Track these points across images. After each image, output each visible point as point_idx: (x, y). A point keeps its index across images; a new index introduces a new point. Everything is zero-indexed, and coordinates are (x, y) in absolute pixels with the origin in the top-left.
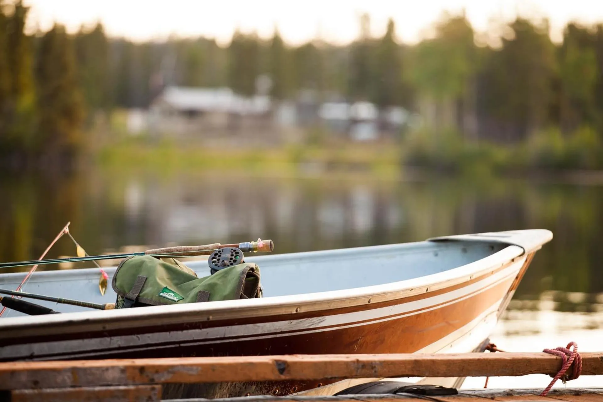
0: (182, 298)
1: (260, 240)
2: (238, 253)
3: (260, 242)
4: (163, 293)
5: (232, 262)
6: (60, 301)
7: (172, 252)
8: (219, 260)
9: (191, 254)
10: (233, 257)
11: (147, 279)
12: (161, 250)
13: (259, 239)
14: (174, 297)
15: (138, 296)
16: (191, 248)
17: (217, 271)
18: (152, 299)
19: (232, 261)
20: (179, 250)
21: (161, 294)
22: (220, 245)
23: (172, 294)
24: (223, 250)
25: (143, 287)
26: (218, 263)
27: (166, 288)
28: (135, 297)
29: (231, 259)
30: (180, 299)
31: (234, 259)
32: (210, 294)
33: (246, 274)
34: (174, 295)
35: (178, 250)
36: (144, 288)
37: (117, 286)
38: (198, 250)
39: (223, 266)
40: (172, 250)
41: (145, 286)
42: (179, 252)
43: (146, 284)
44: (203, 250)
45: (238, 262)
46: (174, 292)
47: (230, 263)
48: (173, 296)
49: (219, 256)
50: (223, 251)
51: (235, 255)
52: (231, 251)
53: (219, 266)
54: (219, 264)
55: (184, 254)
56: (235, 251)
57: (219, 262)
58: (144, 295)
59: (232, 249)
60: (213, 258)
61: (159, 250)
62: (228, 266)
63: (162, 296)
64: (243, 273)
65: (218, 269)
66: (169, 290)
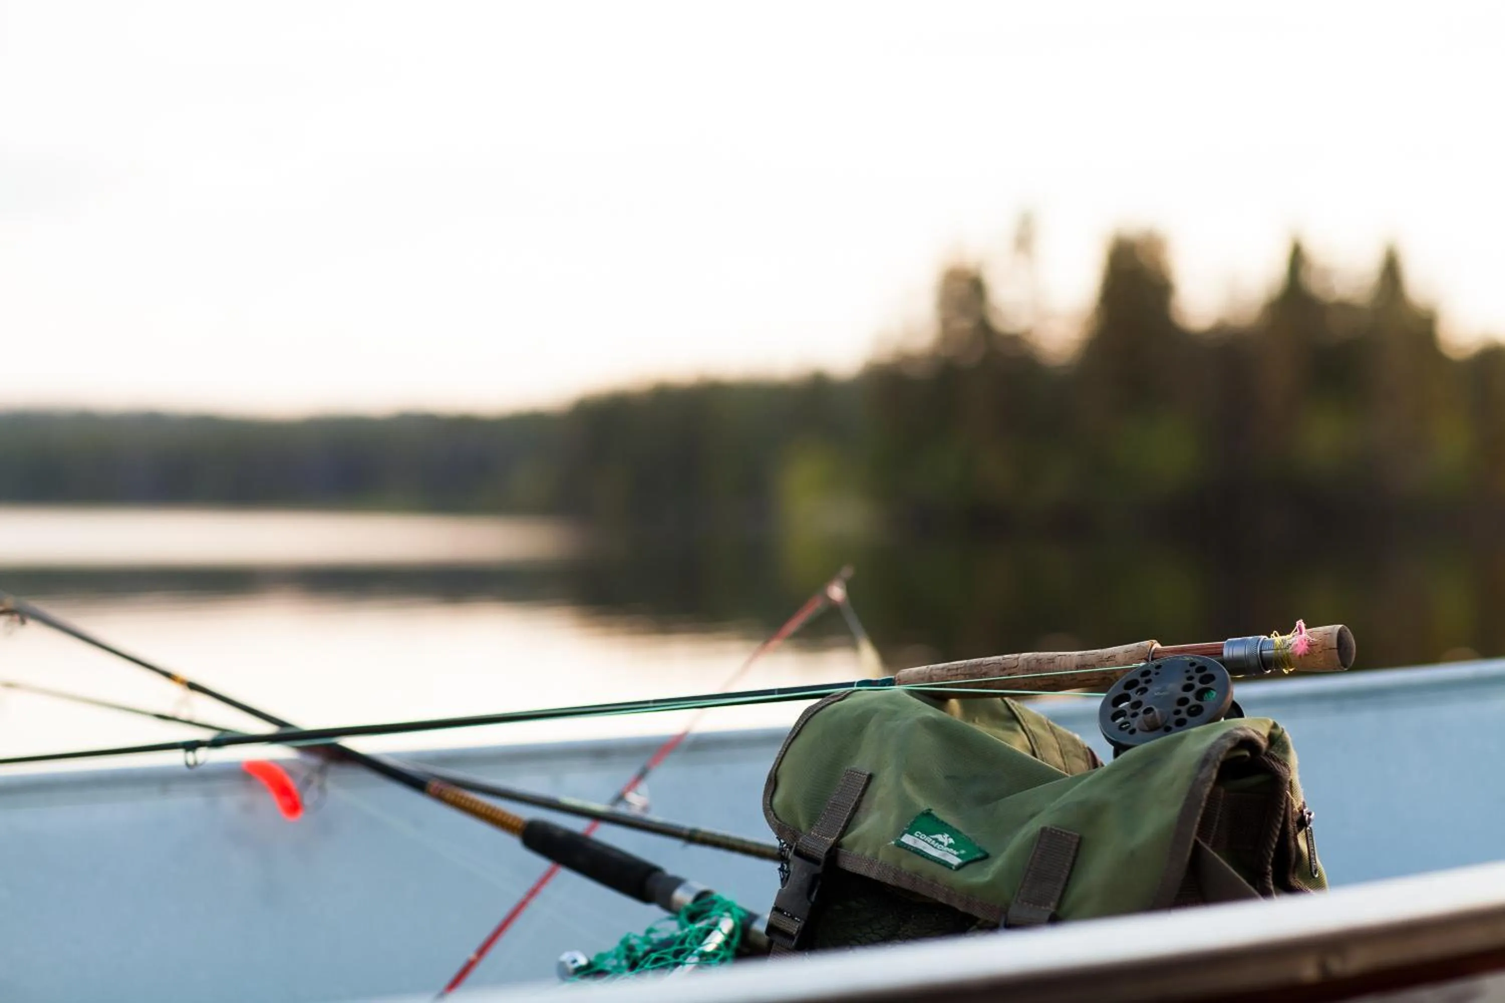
0: (978, 855)
1: (1303, 625)
2: (1211, 678)
3: (1301, 633)
4: (912, 834)
5: (1184, 715)
6: (693, 838)
7: (985, 674)
8: (1137, 705)
9: (1052, 682)
10: (1190, 695)
11: (870, 777)
12: (949, 670)
13: (1300, 623)
14: (951, 850)
15: (837, 845)
16: (1052, 660)
17: (1127, 748)
18: (875, 855)
19: (1184, 709)
20: (1010, 668)
21: (907, 839)
22: (1157, 646)
23: (945, 839)
24: (1158, 667)
25: (856, 809)
26: (1130, 719)
27: (928, 814)
28: (826, 849)
29: (1183, 701)
30: (974, 857)
31: (1193, 701)
32: (1080, 842)
33: (1218, 764)
34: (951, 841)
35: (1004, 669)
36: (860, 815)
37: (775, 807)
38: (1077, 668)
39: (1147, 728)
40: (984, 670)
41: (864, 805)
42: (1009, 675)
43: (866, 797)
44: (1093, 666)
45: (1207, 713)
46: (953, 832)
47: (1177, 717)
48: (950, 846)
49: (1144, 690)
50: (1159, 670)
51: (1198, 686)
52: (1187, 671)
53: (1133, 732)
54: (1135, 723)
55: (1027, 682)
56: (1201, 669)
57: (1134, 715)
58: (856, 841)
59: (1192, 664)
60: (1117, 701)
61: (943, 669)
62: (1168, 730)
63: (908, 845)
64: (1205, 761)
65: (1129, 743)
66: (937, 821)
